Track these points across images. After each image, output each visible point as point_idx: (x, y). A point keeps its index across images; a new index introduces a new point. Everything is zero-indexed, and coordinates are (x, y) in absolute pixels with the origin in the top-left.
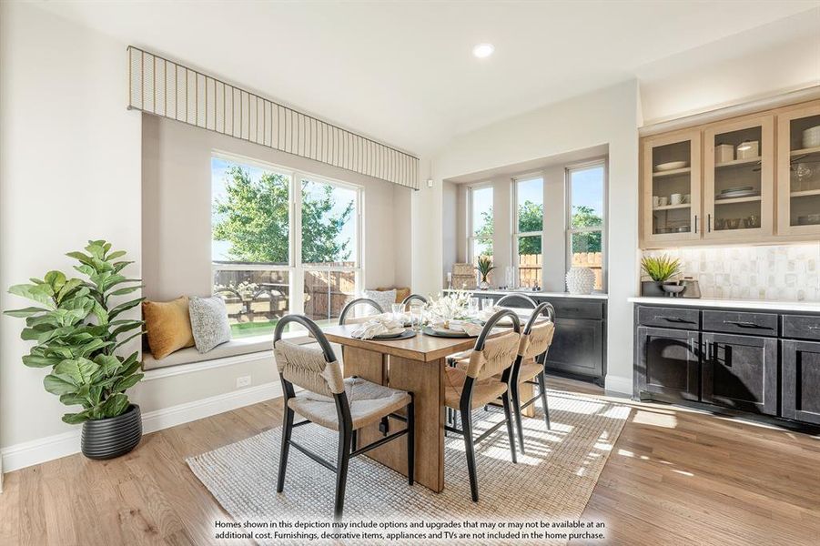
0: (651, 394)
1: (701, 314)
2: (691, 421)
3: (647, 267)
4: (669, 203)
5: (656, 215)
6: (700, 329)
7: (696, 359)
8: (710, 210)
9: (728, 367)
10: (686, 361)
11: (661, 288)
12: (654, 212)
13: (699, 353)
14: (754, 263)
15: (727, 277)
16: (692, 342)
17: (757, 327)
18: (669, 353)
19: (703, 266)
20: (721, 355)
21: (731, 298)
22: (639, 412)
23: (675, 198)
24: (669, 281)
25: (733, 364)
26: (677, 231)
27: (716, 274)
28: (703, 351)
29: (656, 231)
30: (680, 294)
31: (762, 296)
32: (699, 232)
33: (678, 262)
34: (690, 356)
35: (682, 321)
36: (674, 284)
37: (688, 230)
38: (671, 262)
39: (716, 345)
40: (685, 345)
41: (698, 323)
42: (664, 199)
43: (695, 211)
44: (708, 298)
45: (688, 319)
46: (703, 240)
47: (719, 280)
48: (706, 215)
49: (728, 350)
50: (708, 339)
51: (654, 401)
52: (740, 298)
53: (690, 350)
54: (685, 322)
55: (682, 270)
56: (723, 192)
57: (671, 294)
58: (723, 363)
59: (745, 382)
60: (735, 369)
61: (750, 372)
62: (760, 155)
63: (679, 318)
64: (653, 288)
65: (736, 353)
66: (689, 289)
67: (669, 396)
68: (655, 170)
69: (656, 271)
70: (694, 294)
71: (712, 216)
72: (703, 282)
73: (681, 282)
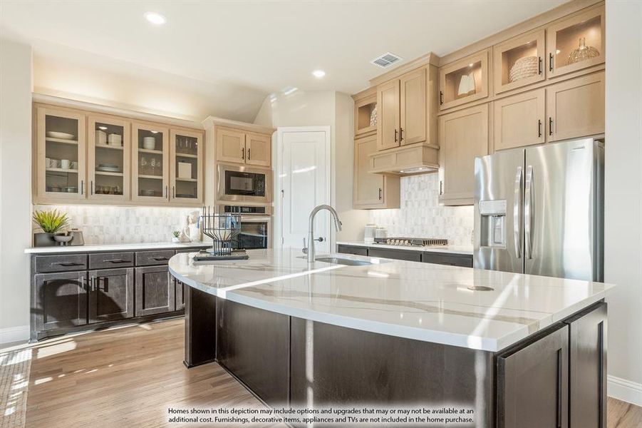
0: (47, 332)
1: (88, 256)
2: (83, 340)
3: (39, 220)
4: (59, 166)
5: (49, 174)
6: (88, 269)
7: (85, 292)
8: (92, 178)
9: (106, 293)
10: (77, 295)
11: (53, 239)
12: (47, 171)
13: (87, 287)
14: (118, 218)
15: (101, 228)
16: (82, 280)
17: (123, 262)
18: (62, 292)
19: (85, 220)
20: (102, 286)
21: (104, 243)
22: (40, 349)
23: (65, 163)
24: (59, 232)
25: (109, 290)
26: (67, 192)
27: (95, 226)
28: (90, 285)
29: (49, 189)
30: (69, 243)
31: (123, 241)
32: (84, 194)
33: (66, 217)
34: (80, 290)
35: (74, 265)
36: (63, 235)
37: (76, 191)
38: (61, 216)
39: (98, 279)
40: (77, 283)
41: (86, 264)
42: (55, 162)
43: (81, 178)
44: (89, 245)
45: (78, 262)
46: (87, 200)
47: (97, 230)
48: (89, 181)
49: (106, 280)
50: (93, 274)
51: (49, 337)
52: (110, 243)
53: (81, 286)
54: (77, 265)
55: (70, 223)
56: (100, 166)
57: (62, 244)
58: (103, 291)
59: (116, 301)
60: (111, 293)
61: (119, 293)
62: (122, 146)
63: (71, 262)
64: (45, 239)
65: (111, 282)
66: (75, 238)
67: (63, 329)
68: (47, 136)
69: (47, 224)
70: (79, 242)
71: (94, 182)
72: (85, 232)
73: (69, 234)
